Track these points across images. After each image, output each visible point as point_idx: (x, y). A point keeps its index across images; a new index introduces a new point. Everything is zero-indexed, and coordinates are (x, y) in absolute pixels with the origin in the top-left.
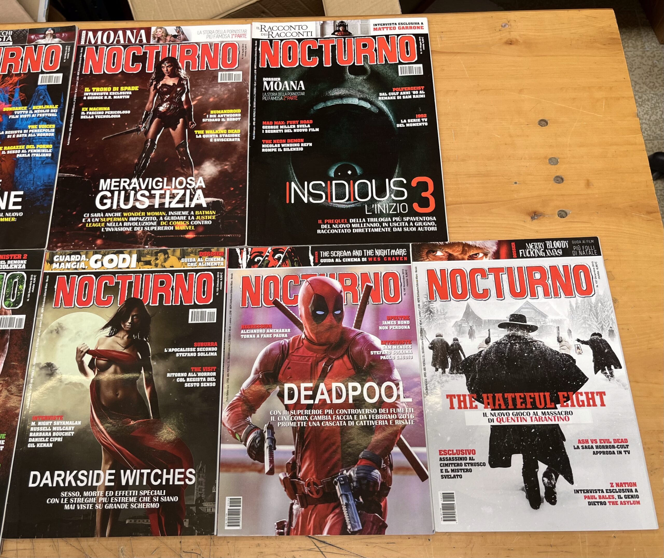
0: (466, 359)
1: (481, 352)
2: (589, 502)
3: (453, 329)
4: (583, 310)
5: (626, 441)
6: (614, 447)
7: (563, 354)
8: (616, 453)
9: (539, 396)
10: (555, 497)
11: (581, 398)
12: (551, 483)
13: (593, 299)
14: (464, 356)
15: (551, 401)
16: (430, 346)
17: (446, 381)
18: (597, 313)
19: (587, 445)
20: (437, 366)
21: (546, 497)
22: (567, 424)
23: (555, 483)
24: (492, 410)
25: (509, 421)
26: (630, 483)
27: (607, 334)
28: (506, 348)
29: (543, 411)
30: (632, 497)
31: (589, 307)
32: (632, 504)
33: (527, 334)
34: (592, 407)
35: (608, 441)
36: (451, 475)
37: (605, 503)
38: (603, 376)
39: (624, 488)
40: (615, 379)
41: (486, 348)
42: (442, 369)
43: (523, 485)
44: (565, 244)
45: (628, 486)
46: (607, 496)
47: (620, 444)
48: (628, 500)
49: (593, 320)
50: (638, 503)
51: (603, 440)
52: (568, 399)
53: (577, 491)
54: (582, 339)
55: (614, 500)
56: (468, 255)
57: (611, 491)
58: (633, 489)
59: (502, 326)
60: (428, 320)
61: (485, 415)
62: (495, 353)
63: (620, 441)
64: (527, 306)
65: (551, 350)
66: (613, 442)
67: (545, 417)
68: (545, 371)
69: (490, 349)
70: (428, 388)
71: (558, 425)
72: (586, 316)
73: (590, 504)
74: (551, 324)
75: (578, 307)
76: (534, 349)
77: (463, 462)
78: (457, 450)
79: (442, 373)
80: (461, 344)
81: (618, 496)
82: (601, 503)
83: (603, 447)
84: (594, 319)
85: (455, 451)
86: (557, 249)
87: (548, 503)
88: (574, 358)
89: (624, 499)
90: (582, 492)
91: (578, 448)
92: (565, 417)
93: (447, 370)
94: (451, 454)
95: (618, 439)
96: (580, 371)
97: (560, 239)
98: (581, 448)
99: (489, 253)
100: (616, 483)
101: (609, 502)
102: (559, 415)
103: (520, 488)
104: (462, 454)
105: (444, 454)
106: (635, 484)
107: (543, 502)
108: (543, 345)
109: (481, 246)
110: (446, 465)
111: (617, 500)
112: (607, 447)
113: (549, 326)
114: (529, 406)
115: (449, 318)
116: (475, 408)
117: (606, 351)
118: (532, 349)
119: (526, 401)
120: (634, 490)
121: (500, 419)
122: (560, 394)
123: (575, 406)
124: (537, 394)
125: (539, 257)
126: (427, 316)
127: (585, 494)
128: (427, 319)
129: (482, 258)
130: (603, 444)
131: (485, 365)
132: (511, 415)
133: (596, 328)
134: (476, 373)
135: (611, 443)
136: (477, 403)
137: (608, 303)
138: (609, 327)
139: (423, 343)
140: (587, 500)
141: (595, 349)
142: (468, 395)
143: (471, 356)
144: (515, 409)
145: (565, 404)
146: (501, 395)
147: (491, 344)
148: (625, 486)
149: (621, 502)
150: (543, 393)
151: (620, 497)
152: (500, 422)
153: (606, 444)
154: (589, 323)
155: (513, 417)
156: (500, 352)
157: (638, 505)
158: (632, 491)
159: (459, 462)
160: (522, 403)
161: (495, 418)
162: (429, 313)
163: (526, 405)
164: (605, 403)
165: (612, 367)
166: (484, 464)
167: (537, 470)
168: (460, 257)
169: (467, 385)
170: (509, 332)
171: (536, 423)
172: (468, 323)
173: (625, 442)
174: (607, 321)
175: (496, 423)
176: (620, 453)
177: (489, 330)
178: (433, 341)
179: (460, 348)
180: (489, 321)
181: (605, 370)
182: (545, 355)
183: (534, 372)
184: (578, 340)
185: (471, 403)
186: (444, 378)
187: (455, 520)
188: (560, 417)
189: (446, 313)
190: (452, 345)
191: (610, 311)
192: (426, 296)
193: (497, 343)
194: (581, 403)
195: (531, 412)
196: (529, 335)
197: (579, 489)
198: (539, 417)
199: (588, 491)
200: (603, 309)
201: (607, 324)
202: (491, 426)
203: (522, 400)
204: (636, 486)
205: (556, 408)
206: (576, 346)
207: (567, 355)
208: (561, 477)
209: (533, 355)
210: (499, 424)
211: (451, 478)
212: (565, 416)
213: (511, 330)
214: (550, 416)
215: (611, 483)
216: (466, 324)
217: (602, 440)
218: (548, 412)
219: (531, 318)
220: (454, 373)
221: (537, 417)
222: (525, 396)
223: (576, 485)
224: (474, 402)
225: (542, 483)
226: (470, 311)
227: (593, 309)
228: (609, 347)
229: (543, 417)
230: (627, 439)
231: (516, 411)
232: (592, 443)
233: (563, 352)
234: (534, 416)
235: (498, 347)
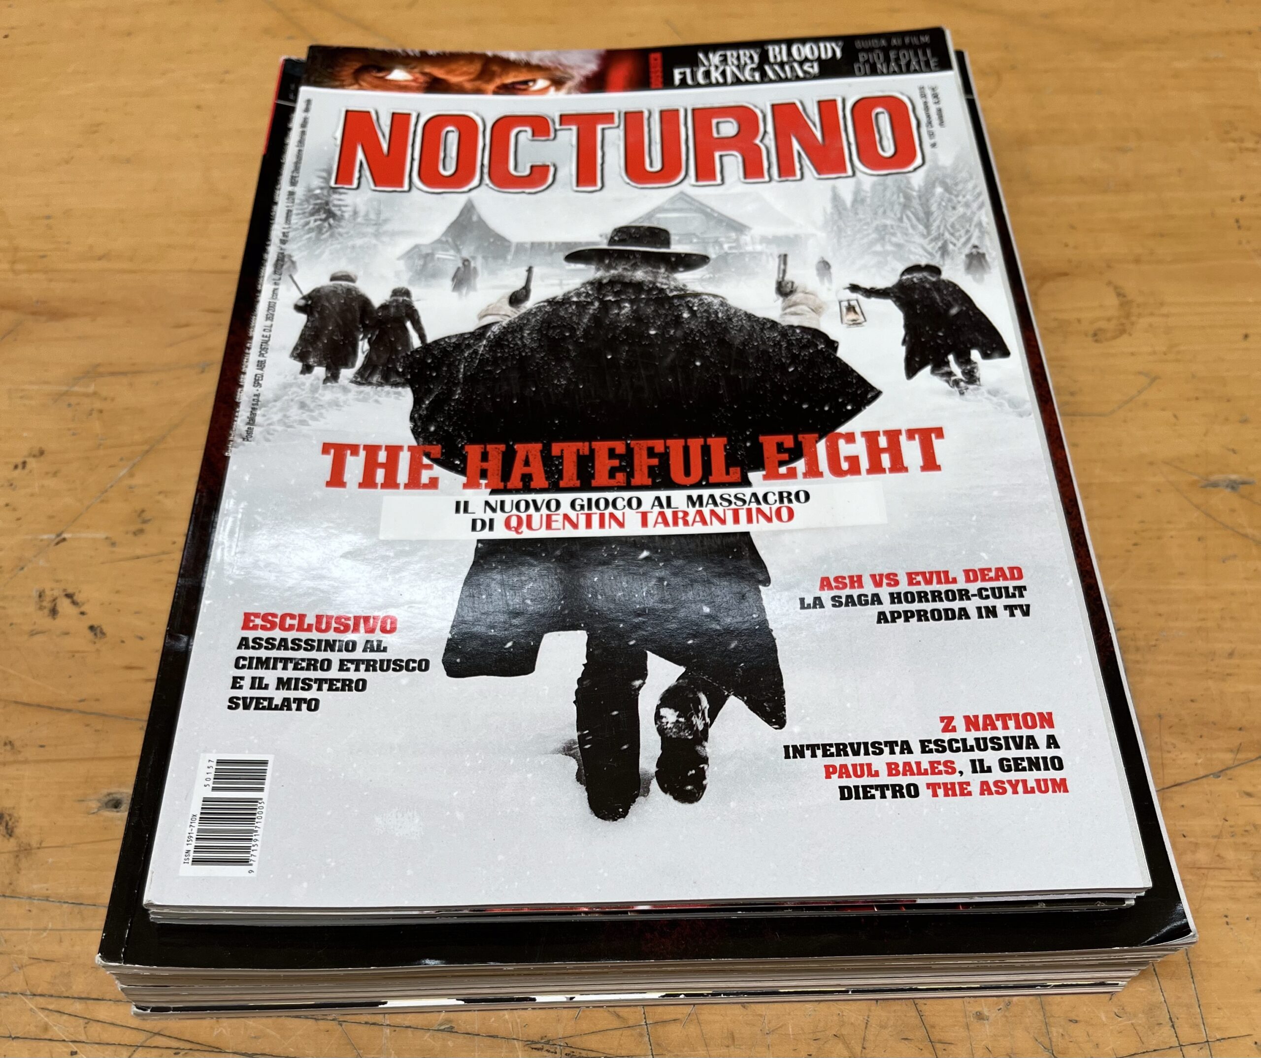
0: (427, 348)
1: (487, 327)
2: (842, 788)
3: (401, 265)
4: (879, 206)
5: (1017, 572)
6: (964, 594)
7: (791, 327)
8: (973, 613)
9: (686, 450)
10: (701, 775)
11: (845, 449)
12: (690, 726)
13: (917, 179)
14: (422, 337)
15: (731, 461)
16: (302, 303)
17: (336, 404)
18: (928, 214)
19: (855, 593)
20: (311, 361)
21: (661, 776)
22: (782, 532)
23: (707, 726)
24: (494, 492)
25: (554, 525)
26: (1025, 715)
27: (962, 267)
28: (580, 316)
29: (695, 493)
30: (1034, 764)
31: (902, 200)
32: (1032, 791)
33: (668, 278)
34: (888, 476)
35: (944, 576)
36: (271, 700)
37: (913, 791)
38: (938, 383)
39: (1000, 733)
40: (983, 389)
41: (508, 314)
42: (328, 368)
43: (574, 735)
44: (828, 51)
45: (1018, 727)
46: (925, 765)
47: (988, 585)
48: (1014, 775)
49: (911, 231)
50: (1061, 786)
51: (923, 574)
52: (796, 453)
53: (798, 752)
54: (867, 285)
55: (956, 778)
56: (498, 82)
57: (940, 745)
58: (1040, 735)
59: (578, 256)
60: (313, 235)
61: (462, 507)
62: (539, 331)
63: (992, 574)
64: (679, 205)
65: (749, 317)
66: (961, 578)
67: (700, 513)
68: (717, 377)
69: (520, 318)
70: (258, 419)
71: (747, 534)
72: (889, 222)
73: (846, 793)
74: (759, 248)
75: (863, 201)
76: (686, 315)
77: (335, 657)
78: (319, 618)
79: (326, 380)
80: (417, 305)
81: (973, 762)
82: (897, 791)
83: (922, 597)
84: (913, 227)
85: (310, 620)
86: (801, 63)
87: (669, 798)
88: (832, 337)
89: (997, 774)
90: (819, 753)
91: (818, 602)
92: (778, 511)
93: (347, 374)
94: (291, 627)
95: (982, 570)
96: (853, 371)
97: (816, 40)
98: (828, 603)
99: (571, 78)
100: (967, 718)
101: (933, 787)
102: (754, 506)
103: (560, 745)
104: (336, 630)
105: (263, 628)
106: (1047, 720)
107: (647, 791)
108: (722, 304)
109: (548, 63)
110: (263, 663)
111: (968, 776)
112: (937, 596)
113: (750, 253)
114: (641, 476)
115: (393, 234)
116: (425, 486)
117: (954, 311)
118: (680, 316)
119: (631, 464)
120: (1042, 741)
121: (519, 519)
122: (769, 442)
123: (821, 475)
124: (676, 446)
125: (738, 82)
126: (312, 225)
127: (829, 761)
128: (311, 230)
129: (544, 91)
130: (923, 587)
131: (495, 362)
132: (565, 508)
133: (921, 252)
134: (456, 385)
135: (954, 581)
136: (438, 471)
137: (970, 185)
138: (970, 245)
139: (275, 292)
140: (837, 781)
141: (915, 310)
142: (410, 448)
143: (449, 337)
144: (586, 486)
145: (783, 470)
146: (535, 448)
147: (529, 305)
148: (1005, 727)
149: (984, 784)
150: (700, 441)
151: (979, 767)
152: (517, 530)
153: (935, 587)
154: (899, 239)
155: (572, 515)
156: (559, 327)
157: (1060, 795)
158: (1032, 742)
159: (320, 656)
160: (612, 473)
161: (499, 518)
162: (323, 216)
163: (630, 475)
164: (939, 461)
165: (975, 355)
166: (424, 665)
167: (637, 683)
168: (468, 86)
169: (412, 418)
170: (599, 274)
171: (661, 530)
172: (458, 250)
173: (1013, 578)
174: (962, 232)
175: (500, 533)
176: (992, 612)
177: (530, 270)
178: (317, 291)
179: (412, 315)
180: (536, 247)
181: (947, 363)
182: (726, 330)
183: (676, 380)
184: (854, 288)
185: (415, 470)
186: (329, 393)
187: (245, 862)
188: (759, 511)
189: (386, 221)
190: (384, 307)
191: (975, 206)
192: (324, 174)
193: (551, 302)
194: (845, 466)
195: (647, 497)
196: (675, 280)
197: (805, 743)
198: (675, 514)
199: (841, 750)
200: (950, 200)
201: (963, 240)
202: (479, 541)
203: (616, 463)
204: (1051, 726)
205: (747, 483)
206: (845, 304)
207: (804, 329)
208: (734, 705)
209: (679, 334)
210: (512, 535)
211: (270, 708)
212: (778, 505)
213: (609, 267)
214: (719, 510)
215: (942, 719)
216: (452, 252)
217: (917, 574)
218: (712, 497)
219: (687, 237)
220: (370, 384)
221: (669, 513)
222: (630, 450)
223: (796, 729)
224: (429, 467)
225: (654, 728)
226: (475, 218)
227: (916, 203)
228: (966, 299)
229: (692, 511)
230: (1019, 570)
231: (585, 496)
232: (878, 584)
233: (795, 321)
234: (657, 509)
235: (555, 312)
